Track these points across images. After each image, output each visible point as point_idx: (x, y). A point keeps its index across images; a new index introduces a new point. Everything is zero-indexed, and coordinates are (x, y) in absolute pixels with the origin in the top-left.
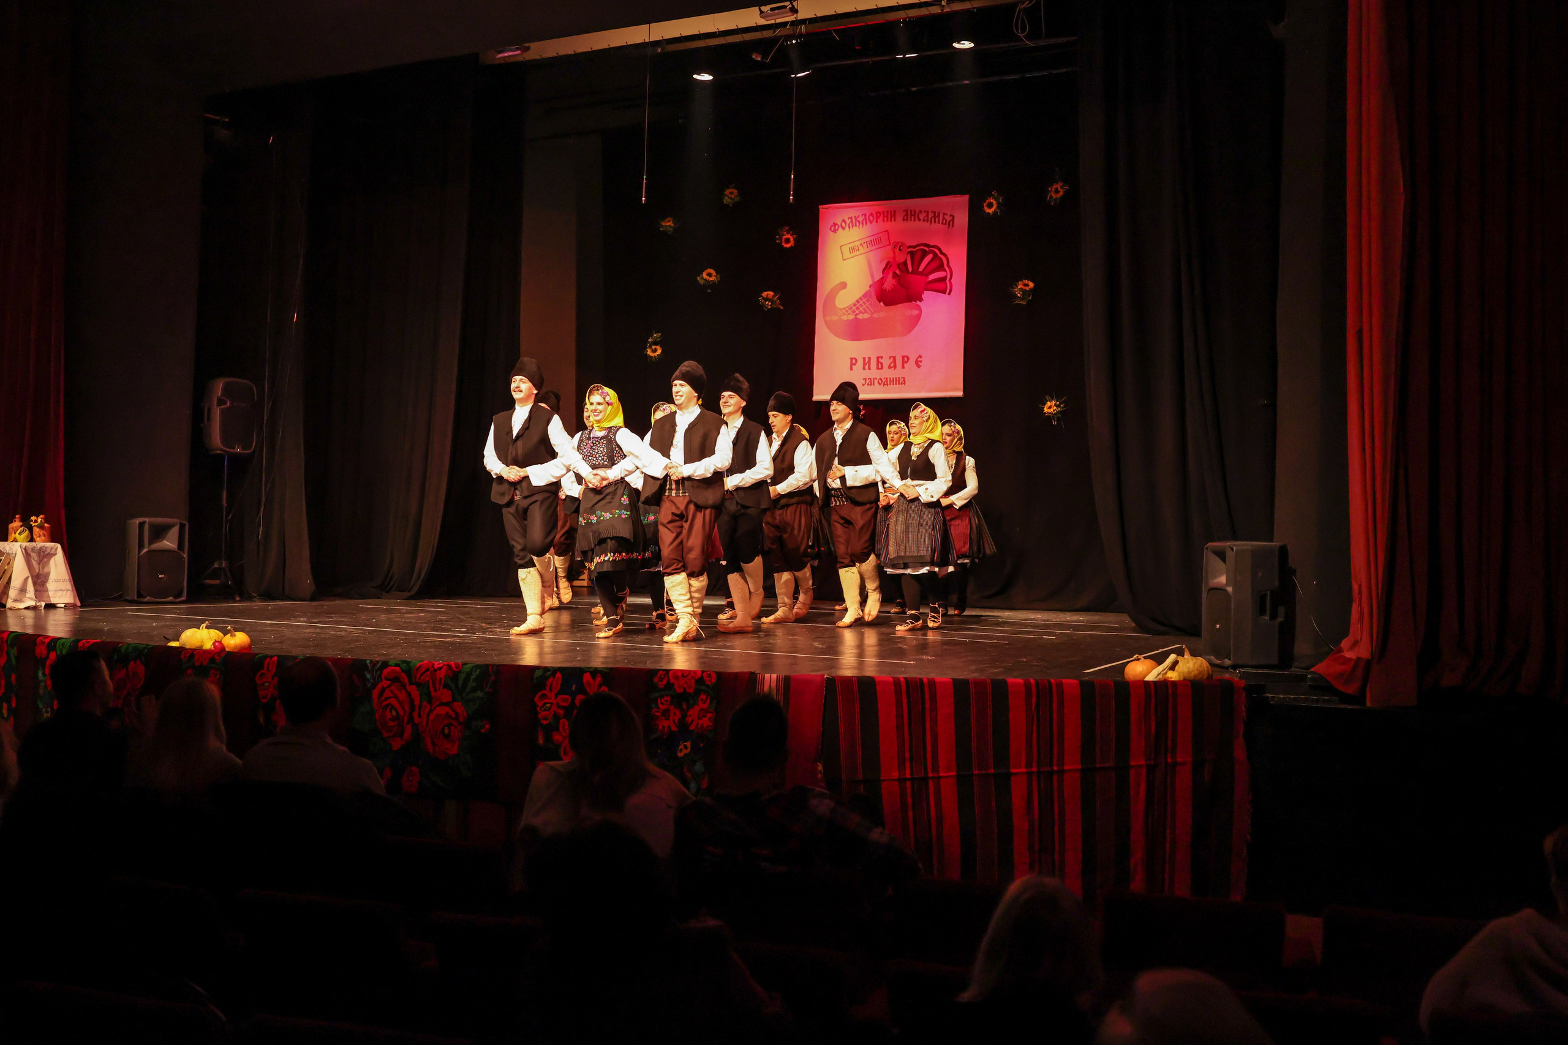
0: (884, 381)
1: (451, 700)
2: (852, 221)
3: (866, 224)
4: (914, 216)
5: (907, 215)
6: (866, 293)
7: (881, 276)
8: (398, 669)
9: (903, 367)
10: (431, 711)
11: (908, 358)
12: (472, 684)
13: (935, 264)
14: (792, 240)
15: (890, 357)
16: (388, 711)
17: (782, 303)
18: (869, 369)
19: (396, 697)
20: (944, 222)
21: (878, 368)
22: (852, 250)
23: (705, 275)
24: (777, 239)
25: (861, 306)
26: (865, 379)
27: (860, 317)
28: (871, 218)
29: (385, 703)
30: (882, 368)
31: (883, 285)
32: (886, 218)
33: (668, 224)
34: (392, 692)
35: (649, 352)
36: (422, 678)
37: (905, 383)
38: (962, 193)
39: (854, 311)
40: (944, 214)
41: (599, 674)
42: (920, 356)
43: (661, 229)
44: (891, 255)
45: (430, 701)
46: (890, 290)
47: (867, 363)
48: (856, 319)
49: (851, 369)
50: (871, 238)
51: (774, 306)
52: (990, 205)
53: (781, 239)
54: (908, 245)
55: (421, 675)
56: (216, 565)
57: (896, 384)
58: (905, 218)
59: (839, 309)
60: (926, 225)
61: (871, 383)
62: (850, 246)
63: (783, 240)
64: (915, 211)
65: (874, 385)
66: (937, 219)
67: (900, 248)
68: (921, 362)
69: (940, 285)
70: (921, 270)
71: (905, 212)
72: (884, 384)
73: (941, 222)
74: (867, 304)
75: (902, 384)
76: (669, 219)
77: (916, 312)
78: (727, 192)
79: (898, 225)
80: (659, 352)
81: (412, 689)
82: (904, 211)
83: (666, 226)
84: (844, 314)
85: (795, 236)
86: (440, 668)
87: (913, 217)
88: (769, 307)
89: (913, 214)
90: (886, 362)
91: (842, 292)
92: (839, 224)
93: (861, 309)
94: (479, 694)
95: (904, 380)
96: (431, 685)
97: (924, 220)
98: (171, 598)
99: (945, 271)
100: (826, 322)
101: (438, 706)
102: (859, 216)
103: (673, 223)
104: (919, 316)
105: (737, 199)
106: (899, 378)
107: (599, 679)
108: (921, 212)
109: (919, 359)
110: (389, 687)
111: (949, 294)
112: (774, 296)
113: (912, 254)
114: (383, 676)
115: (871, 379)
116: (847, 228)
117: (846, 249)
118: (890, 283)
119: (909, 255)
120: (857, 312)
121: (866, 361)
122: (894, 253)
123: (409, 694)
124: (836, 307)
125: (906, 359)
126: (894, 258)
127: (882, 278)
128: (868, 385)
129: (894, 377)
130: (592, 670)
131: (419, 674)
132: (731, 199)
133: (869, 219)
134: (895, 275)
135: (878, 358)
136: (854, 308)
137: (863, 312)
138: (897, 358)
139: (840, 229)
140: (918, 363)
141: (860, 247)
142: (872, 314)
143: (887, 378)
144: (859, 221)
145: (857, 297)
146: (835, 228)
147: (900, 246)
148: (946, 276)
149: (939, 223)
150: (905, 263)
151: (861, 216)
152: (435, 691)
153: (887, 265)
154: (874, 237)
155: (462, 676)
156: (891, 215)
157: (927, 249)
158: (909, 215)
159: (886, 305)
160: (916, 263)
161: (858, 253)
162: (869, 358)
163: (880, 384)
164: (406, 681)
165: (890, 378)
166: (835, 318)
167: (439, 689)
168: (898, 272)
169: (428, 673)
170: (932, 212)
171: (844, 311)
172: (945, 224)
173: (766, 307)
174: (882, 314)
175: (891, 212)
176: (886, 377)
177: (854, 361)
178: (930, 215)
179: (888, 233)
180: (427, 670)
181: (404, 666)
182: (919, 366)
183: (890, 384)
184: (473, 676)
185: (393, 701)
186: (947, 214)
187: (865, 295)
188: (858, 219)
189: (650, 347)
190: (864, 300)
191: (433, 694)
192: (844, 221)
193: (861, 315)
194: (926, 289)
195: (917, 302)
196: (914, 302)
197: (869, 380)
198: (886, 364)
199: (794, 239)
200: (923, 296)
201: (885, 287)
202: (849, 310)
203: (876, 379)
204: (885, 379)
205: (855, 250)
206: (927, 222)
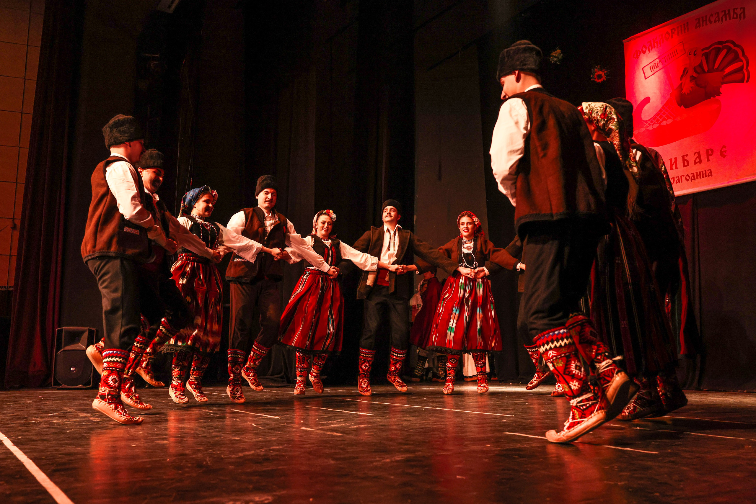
0: (691, 176)
2: (650, 44)
3: (663, 42)
4: (706, 20)
5: (699, 22)
6: (667, 102)
7: (679, 83)
9: (708, 160)
11: (712, 151)
13: (730, 57)
14: (603, 75)
15: (695, 154)
18: (676, 168)
20: (735, 16)
21: (684, 166)
22: (653, 68)
25: (664, 113)
27: (664, 123)
28: (667, 34)
30: (688, 165)
31: (682, 90)
32: (680, 31)
37: (711, 175)
39: (658, 120)
42: (724, 147)
44: (688, 62)
46: (689, 92)
48: (661, 127)
50: (670, 52)
53: (594, 77)
57: (703, 177)
58: (698, 25)
59: (645, 121)
60: (718, 24)
61: (679, 181)
62: (652, 64)
63: (596, 77)
64: (706, 16)
65: (682, 182)
66: (728, 16)
67: (694, 53)
68: (725, 151)
69: (739, 76)
70: (716, 66)
72: (692, 180)
73: (732, 17)
74: (670, 111)
75: (709, 176)
77: (716, 106)
78: (553, 54)
79: (693, 33)
82: (696, 20)
84: (650, 125)
87: (704, 22)
89: (704, 19)
90: (691, 158)
91: (646, 107)
92: (641, 50)
93: (664, 116)
95: (711, 172)
97: (715, 22)
98: (81, 385)
99: (742, 61)
102: (656, 38)
104: (719, 110)
105: (561, 57)
106: (705, 171)
108: (712, 15)
109: (723, 149)
111: (747, 81)
113: (707, 56)
115: (678, 177)
116: (647, 52)
117: (648, 71)
118: (688, 87)
119: (704, 57)
120: (661, 120)
121: (673, 162)
122: (690, 59)
124: (642, 120)
125: (710, 152)
126: (690, 64)
127: (681, 84)
128: (677, 183)
129: (701, 171)
132: (556, 57)
133: (665, 38)
134: (693, 78)
135: (683, 157)
136: (658, 117)
137: (666, 118)
138: (701, 153)
139: (642, 54)
140: (722, 154)
141: (660, 64)
142: (674, 118)
143: (693, 174)
144: (656, 42)
146: (637, 55)
147: (695, 51)
148: (742, 66)
149: (730, 19)
150: (701, 65)
151: (658, 37)
153: (684, 72)
156: (685, 28)
157: (721, 46)
159: (686, 107)
160: (711, 63)
161: (658, 69)
162: (676, 159)
163: (687, 180)
165: (696, 173)
166: (643, 129)
168: (695, 75)
171: (649, 122)
172: (737, 18)
174: (685, 116)
175: (684, 25)
176: (692, 172)
178: (721, 15)
179: (683, 44)
182: (723, 156)
183: (697, 178)
186: (737, 9)
187: (667, 104)
190: (667, 108)
192: (644, 46)
193: (665, 121)
194: (723, 83)
195: (715, 97)
196: (712, 98)
197: (677, 178)
198: (691, 161)
199: (605, 74)
200: (721, 90)
201: (684, 91)
202: (653, 121)
203: (684, 176)
204: (692, 175)
205: (655, 68)
206: (718, 22)
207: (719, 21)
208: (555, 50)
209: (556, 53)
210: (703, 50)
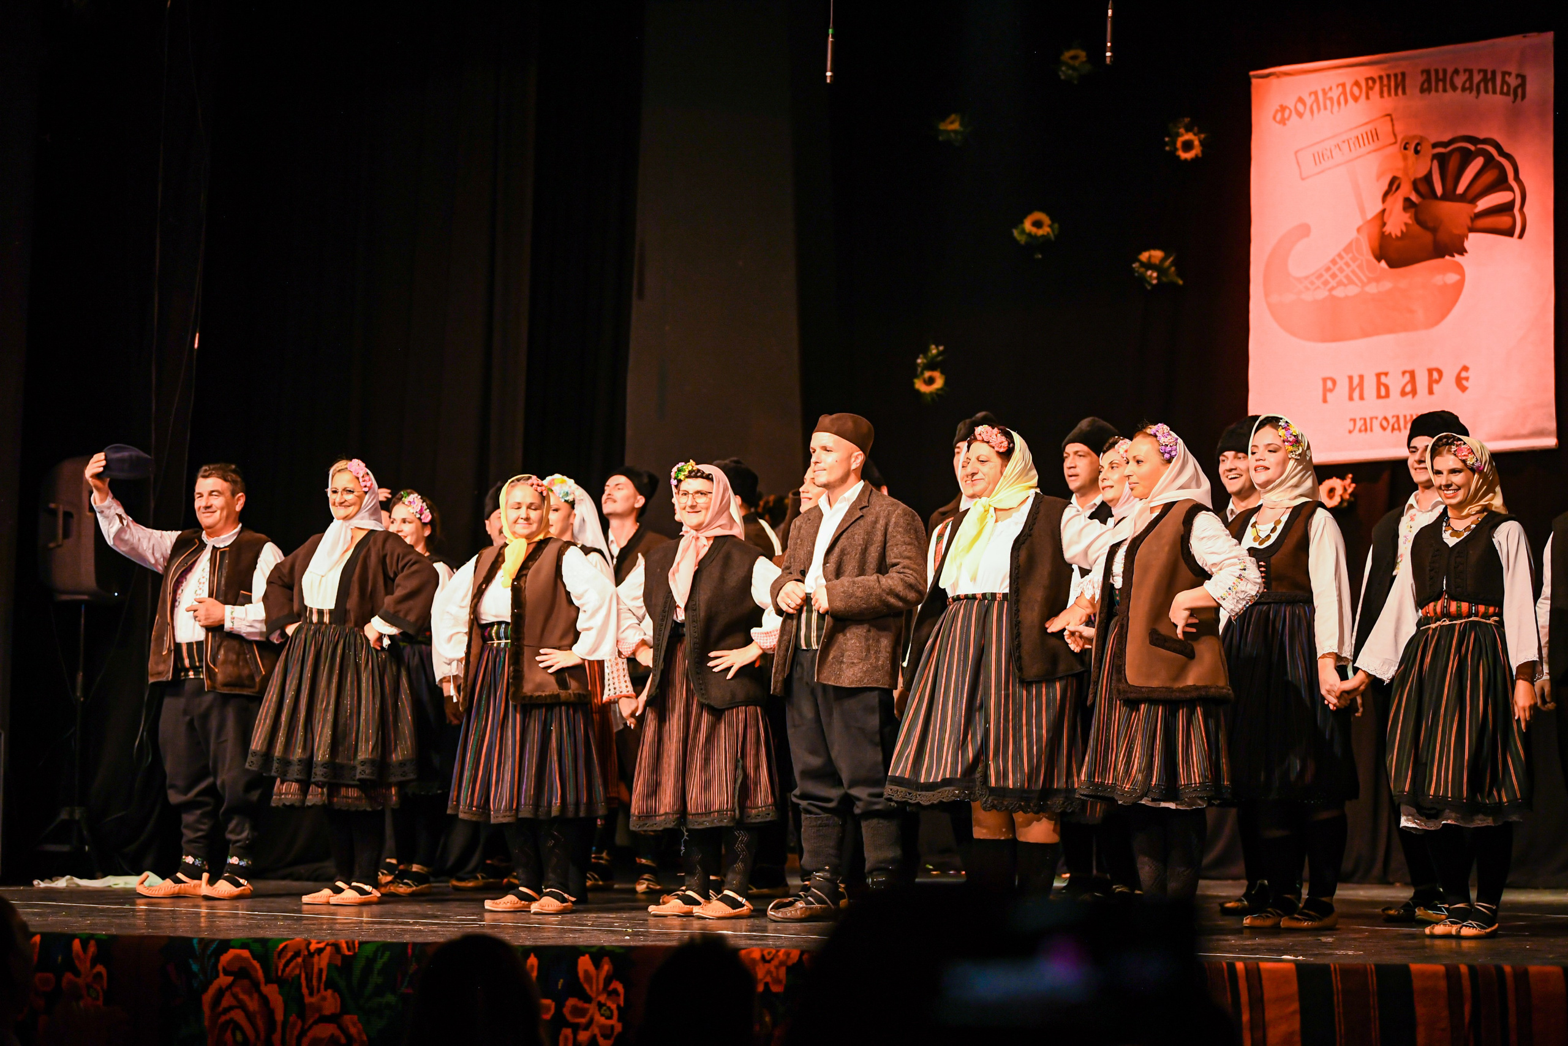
0: (1392, 421)
1: (338, 1010)
2: (1317, 100)
3: (1346, 101)
4: (1444, 80)
5: (1428, 80)
6: (1350, 244)
7: (1379, 207)
8: (246, 953)
9: (1431, 392)
10: (303, 1033)
11: (1440, 373)
12: (376, 979)
13: (1489, 177)
15: (1404, 374)
16: (229, 1033)
17: (1179, 274)
18: (1362, 398)
19: (242, 1006)
20: (1505, 88)
21: (1379, 396)
22: (1319, 158)
23: (1027, 225)
24: (1166, 144)
25: (1341, 270)
26: (1354, 421)
27: (1340, 293)
28: (1356, 91)
29: (223, 1019)
31: (1384, 224)
32: (1385, 89)
33: (953, 125)
34: (235, 996)
35: (920, 386)
36: (288, 970)
38: (1541, 29)
39: (1326, 283)
40: (1504, 74)
41: (606, 959)
42: (1465, 369)
43: (940, 138)
44: (1400, 164)
45: (302, 1016)
46: (1399, 234)
47: (1356, 388)
48: (1333, 298)
49: (1325, 401)
50: (1357, 132)
51: (1164, 279)
53: (1174, 143)
54: (1433, 140)
55: (287, 964)
56: (64, 815)
58: (1426, 86)
59: (1297, 278)
60: (1470, 97)
61: (1366, 428)
62: (1315, 149)
63: (1179, 145)
64: (1445, 71)
65: (1371, 430)
66: (1490, 85)
67: (1416, 147)
68: (1467, 379)
69: (1503, 221)
70: (1461, 189)
71: (1425, 76)
72: (1393, 429)
73: (1498, 90)
74: (1354, 266)
76: (953, 116)
77: (1452, 278)
78: (1067, 55)
79: (1415, 101)
80: (939, 383)
81: (271, 991)
82: (1423, 72)
83: (948, 132)
84: (1307, 289)
85: (1203, 136)
86: (320, 951)
87: (1441, 84)
88: (1155, 282)
89: (1441, 76)
90: (1395, 383)
91: (1300, 246)
92: (1292, 108)
93: (1341, 276)
94: (390, 998)
96: (304, 984)
97: (1464, 89)
99: (1511, 189)
100: (1270, 306)
101: (316, 1022)
102: (1331, 89)
103: (961, 124)
104: (1459, 286)
105: (1088, 68)
107: (606, 967)
108: (1457, 72)
109: (1464, 374)
110: (230, 986)
111: (1521, 236)
112: (1164, 260)
113: (1442, 160)
114: (220, 968)
115: (1365, 419)
116: (1307, 114)
117: (1306, 157)
118: (1398, 221)
119: (1435, 163)
120: (1333, 283)
121: (1355, 384)
122: (1405, 158)
123: (264, 1000)
124: (1293, 275)
125: (1435, 375)
126: (1406, 170)
127: (1384, 211)
128: (1360, 431)
130: (594, 950)
131: (283, 961)
132: (1073, 68)
133: (1352, 94)
134: (1408, 204)
135: (1378, 375)
136: (1327, 276)
137: (1345, 281)
138: (1417, 374)
139: (1294, 116)
140: (1460, 383)
141: (1336, 152)
142: (1364, 285)
143: (1398, 417)
144: (1331, 99)
145: (1333, 254)
146: (1283, 115)
147: (1418, 144)
148: (1512, 203)
149: (1494, 92)
150: (1428, 178)
151: (1334, 87)
152: (311, 994)
153: (1391, 184)
154: (1363, 130)
155: (358, 966)
156: (1398, 83)
157: (1472, 148)
158: (1432, 81)
159: (1392, 265)
160: (1451, 179)
161: (1331, 163)
162: (1361, 377)
163: (1384, 429)
164: (260, 973)
165: (1405, 417)
166: (1290, 297)
167: (319, 991)
168: (1414, 197)
169: (300, 960)
170: (1480, 71)
171: (1307, 283)
172: (1508, 94)
173: (1150, 284)
174: (1387, 285)
175: (1396, 76)
176: (1395, 413)
177: (1329, 384)
178: (1477, 78)
179: (1392, 120)
180: (297, 954)
181: (257, 947)
182: (1463, 389)
184: (379, 965)
185: (238, 1016)
186: (1510, 74)
187: (1348, 249)
188: (1330, 95)
189: (922, 373)
190: (1347, 258)
191: (308, 1000)
192: (1301, 100)
193: (1341, 288)
194: (1473, 230)
195: (1454, 256)
196: (1447, 257)
197: (1362, 422)
198: (1395, 387)
199: (1200, 141)
200: (1467, 244)
201: (1388, 229)
202: (1315, 281)
203: (1377, 418)
204: (1395, 419)
205: (1326, 158)
206: (1471, 92)
207: (1471, 89)
208: (1069, 48)
209: (1074, 58)
210: (1435, 146)
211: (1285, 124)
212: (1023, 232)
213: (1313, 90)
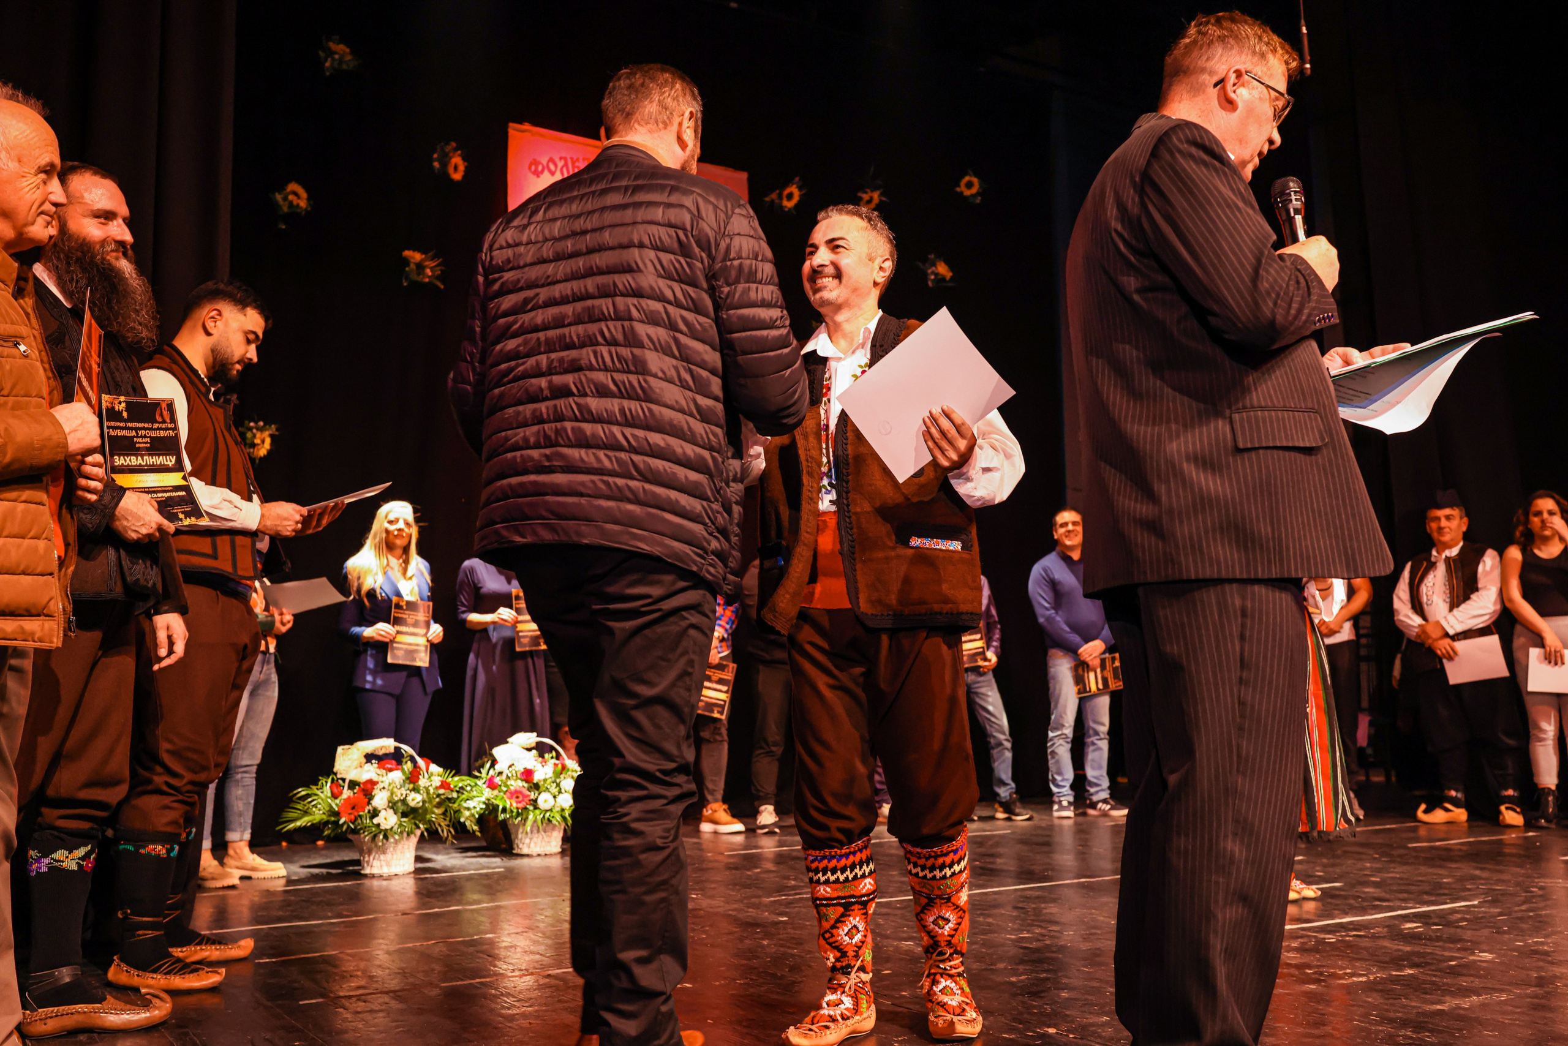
2: (566, 165)
17: (440, 277)
24: (435, 160)
52: (790, 197)
53: (443, 161)
63: (452, 165)
85: (467, 163)
92: (545, 164)
102: (578, 160)
112: (426, 262)
146: (536, 170)
151: (581, 159)
192: (551, 160)
199: (463, 162)
211: (538, 176)
212: (285, 199)
213: (563, 155)
